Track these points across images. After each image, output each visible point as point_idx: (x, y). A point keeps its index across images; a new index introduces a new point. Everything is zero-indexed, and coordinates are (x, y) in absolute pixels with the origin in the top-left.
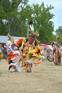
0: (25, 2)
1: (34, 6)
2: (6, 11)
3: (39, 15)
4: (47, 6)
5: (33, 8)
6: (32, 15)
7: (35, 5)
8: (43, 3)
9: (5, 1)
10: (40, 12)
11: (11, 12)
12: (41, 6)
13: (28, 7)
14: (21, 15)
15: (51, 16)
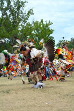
0: (25, 20)
1: (34, 24)
2: (7, 31)
3: (39, 32)
4: (46, 22)
5: (33, 25)
6: (33, 32)
7: (35, 22)
8: (42, 19)
9: (6, 21)
10: (40, 29)
11: (12, 31)
12: (40, 23)
13: (28, 25)
14: (22, 33)
15: (51, 32)
